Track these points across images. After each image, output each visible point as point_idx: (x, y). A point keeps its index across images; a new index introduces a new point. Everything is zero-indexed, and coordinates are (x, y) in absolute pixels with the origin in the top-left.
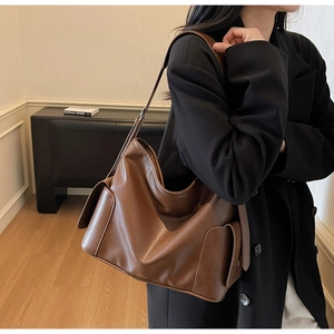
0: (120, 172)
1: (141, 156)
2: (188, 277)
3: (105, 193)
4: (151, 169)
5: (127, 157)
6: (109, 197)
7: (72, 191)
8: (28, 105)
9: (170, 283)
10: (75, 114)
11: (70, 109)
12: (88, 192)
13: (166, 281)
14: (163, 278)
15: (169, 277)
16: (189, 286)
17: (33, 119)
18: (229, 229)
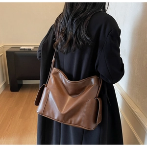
1: (58, 73)
3: (45, 89)
4: (62, 76)
8: (4, 47)
17: (7, 52)
18: (97, 100)
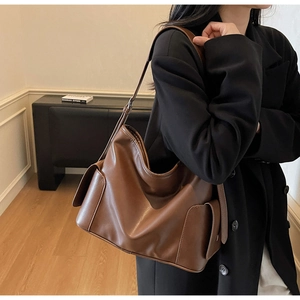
0: (110, 156)
1: (129, 141)
2: (171, 251)
3: (97, 174)
4: (138, 153)
5: (117, 142)
6: (100, 178)
7: (70, 171)
8: (29, 93)
9: (156, 256)
10: (72, 102)
11: (67, 97)
12: (83, 171)
13: (151, 254)
14: (149, 250)
15: (155, 250)
16: (173, 258)
17: (34, 106)
18: (209, 207)
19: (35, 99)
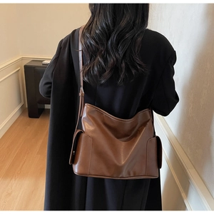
7: (48, 107)
8: (22, 59)
11: (46, 62)
17: (25, 67)
19: (26, 63)
